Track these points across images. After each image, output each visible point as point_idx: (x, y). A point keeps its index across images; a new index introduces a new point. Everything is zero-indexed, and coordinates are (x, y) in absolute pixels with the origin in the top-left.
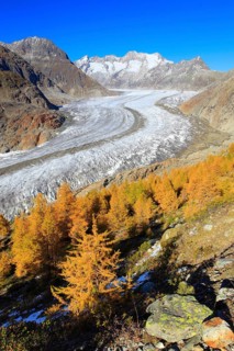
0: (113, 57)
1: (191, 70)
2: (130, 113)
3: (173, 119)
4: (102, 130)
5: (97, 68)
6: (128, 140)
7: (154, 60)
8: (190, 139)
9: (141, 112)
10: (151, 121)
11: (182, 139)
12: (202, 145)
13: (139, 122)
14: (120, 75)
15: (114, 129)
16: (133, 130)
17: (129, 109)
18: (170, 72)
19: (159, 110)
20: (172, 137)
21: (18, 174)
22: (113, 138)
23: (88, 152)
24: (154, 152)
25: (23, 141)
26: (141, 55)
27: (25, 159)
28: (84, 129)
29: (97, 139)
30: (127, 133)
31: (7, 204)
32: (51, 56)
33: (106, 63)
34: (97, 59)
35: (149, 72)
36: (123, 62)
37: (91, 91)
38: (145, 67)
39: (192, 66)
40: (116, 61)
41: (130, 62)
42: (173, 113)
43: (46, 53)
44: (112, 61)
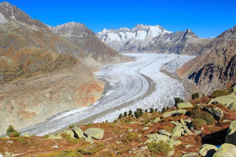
0: (125, 29)
9: (152, 78)
14: (131, 42)
15: (138, 93)
32: (84, 35)
33: (120, 33)
34: (113, 30)
35: (153, 40)
36: (133, 32)
37: (113, 58)
38: (150, 36)
39: (184, 35)
40: (128, 31)
41: (138, 32)
42: (173, 77)
43: (80, 33)
44: (125, 32)
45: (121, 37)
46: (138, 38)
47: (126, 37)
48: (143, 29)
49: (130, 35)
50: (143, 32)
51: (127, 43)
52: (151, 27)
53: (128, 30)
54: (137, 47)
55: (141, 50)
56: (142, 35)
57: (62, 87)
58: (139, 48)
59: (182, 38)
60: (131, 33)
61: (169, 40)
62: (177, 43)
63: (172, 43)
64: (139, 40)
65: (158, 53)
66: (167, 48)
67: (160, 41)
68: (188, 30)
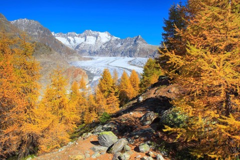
32: (39, 32)
33: (69, 37)
34: (61, 34)
35: (104, 44)
36: (82, 37)
37: (71, 57)
38: (99, 41)
39: (135, 41)
40: (77, 36)
41: (87, 37)
43: (35, 30)
44: (73, 37)
45: (69, 41)
46: (87, 43)
47: (74, 42)
48: (92, 35)
49: (79, 40)
50: (92, 37)
52: (99, 33)
53: (77, 34)
54: (88, 51)
55: (92, 53)
56: (91, 40)
57: (47, 70)
58: (89, 52)
59: (133, 43)
60: (80, 38)
61: (119, 45)
62: (128, 47)
63: (123, 48)
64: (88, 45)
65: (110, 56)
66: (119, 52)
67: (111, 46)
68: (138, 37)
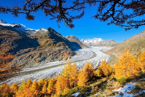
0: (89, 39)
1: (110, 42)
2: (92, 53)
3: (104, 55)
4: (84, 57)
5: (86, 42)
6: (91, 60)
7: (100, 40)
8: (109, 60)
9: (95, 52)
10: (98, 55)
11: (107, 61)
12: (113, 63)
13: (95, 55)
14: (91, 43)
15: (87, 57)
16: (93, 57)
17: (92, 52)
18: (104, 43)
19: (101, 52)
20: (103, 60)
21: (59, 67)
22: (86, 59)
23: (78, 63)
24: (98, 64)
25: (64, 59)
26: (97, 39)
27: (62, 63)
28: (79, 56)
29: (82, 59)
30: (91, 58)
31: (54, 75)
35: (99, 43)
36: (92, 40)
37: (83, 47)
42: (105, 53)
47: (90, 42)
51: (90, 43)
55: (94, 46)
64: (94, 43)
